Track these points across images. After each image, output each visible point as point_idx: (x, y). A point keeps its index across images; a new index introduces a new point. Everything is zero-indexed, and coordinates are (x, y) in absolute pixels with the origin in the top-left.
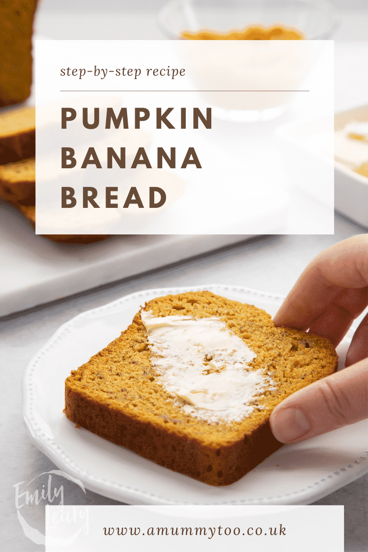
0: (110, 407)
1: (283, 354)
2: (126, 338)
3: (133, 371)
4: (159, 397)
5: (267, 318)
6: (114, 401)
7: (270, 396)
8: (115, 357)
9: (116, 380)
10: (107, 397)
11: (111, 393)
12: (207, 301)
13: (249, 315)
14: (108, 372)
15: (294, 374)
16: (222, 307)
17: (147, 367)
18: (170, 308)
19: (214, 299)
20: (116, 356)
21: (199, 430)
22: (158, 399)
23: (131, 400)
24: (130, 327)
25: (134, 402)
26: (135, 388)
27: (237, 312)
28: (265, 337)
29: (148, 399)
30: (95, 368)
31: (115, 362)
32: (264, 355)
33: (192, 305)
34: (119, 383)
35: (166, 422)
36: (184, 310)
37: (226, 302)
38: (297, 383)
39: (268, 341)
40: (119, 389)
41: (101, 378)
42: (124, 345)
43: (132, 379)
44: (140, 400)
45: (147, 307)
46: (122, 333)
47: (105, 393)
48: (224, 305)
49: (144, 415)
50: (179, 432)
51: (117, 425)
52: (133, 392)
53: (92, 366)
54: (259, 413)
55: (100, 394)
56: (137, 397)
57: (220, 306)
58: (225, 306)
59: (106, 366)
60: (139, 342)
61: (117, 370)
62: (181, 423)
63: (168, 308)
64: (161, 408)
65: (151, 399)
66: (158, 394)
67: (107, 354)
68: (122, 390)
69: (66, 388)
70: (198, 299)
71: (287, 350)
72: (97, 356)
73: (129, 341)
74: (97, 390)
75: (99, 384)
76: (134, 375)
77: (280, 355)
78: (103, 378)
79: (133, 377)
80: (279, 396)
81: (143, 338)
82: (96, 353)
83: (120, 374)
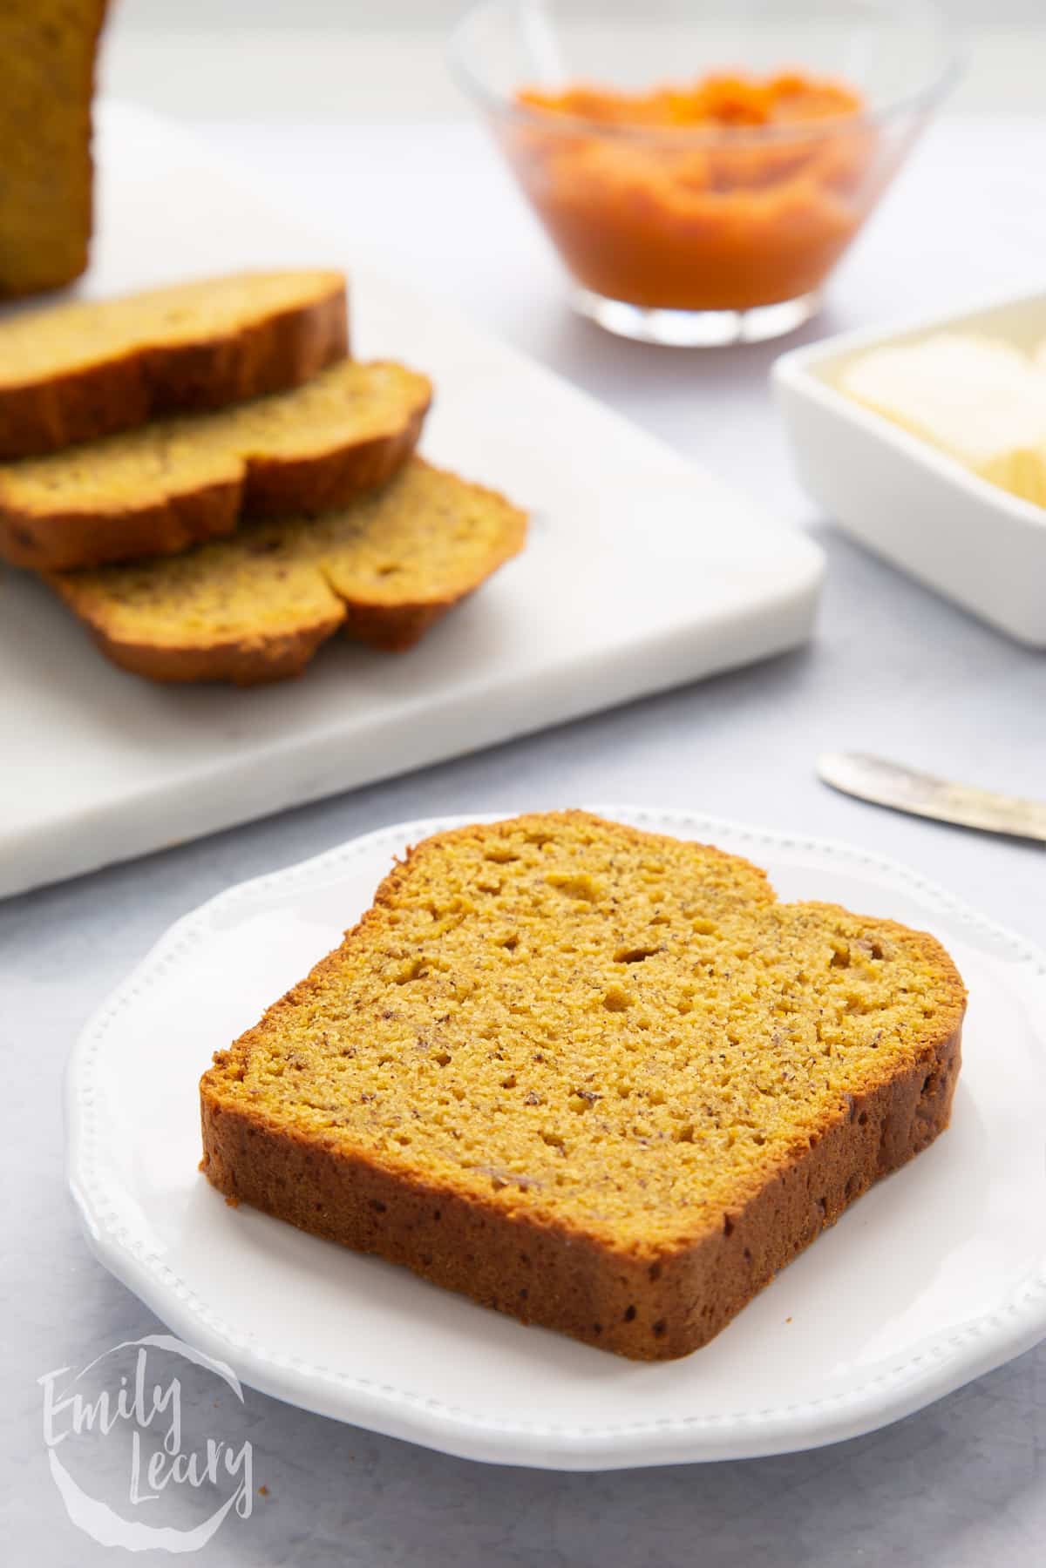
0: (335, 1150)
1: (810, 974)
2: (360, 946)
3: (387, 1040)
4: (468, 1111)
5: (757, 878)
6: (345, 1131)
7: (784, 1097)
8: (332, 1005)
9: (342, 1069)
10: (323, 1120)
11: (333, 1108)
12: (582, 837)
13: (703, 870)
14: (317, 1048)
15: (847, 1033)
16: (627, 851)
17: (427, 1024)
18: (477, 858)
19: (601, 831)
20: (336, 1001)
21: (594, 1207)
22: (466, 1118)
23: (392, 1126)
24: (369, 916)
25: (399, 1131)
26: (400, 1090)
27: (668, 862)
28: (757, 930)
29: (438, 1121)
30: (280, 1039)
31: (336, 1018)
32: (758, 979)
33: (540, 848)
34: (354, 1078)
35: (498, 1186)
36: (518, 864)
37: (635, 838)
38: (860, 1057)
39: (763, 940)
40: (355, 1095)
41: (299, 1068)
42: (356, 969)
43: (386, 1064)
44: (417, 1123)
45: (413, 859)
46: (346, 934)
47: (317, 1110)
48: (628, 845)
49: (431, 1168)
50: (539, 1215)
51: (357, 1200)
52: (396, 1102)
53: (270, 1036)
54: (760, 1149)
55: (303, 1114)
56: (407, 1115)
57: (620, 848)
58: (634, 849)
59: (311, 1032)
60: (397, 957)
61: (341, 1040)
62: (540, 1187)
63: (472, 861)
64: (479, 1143)
65: (446, 1118)
66: (464, 1101)
67: (311, 998)
68: (364, 1100)
69: (203, 1103)
70: (556, 832)
71: (822, 965)
72: (281, 1004)
73: (367, 955)
74: (292, 1103)
75: (296, 1086)
76: (392, 1053)
77: (801, 979)
78: (306, 1066)
79: (389, 1059)
80: (812, 1098)
81: (406, 946)
82: (279, 995)
83: (352, 1053)
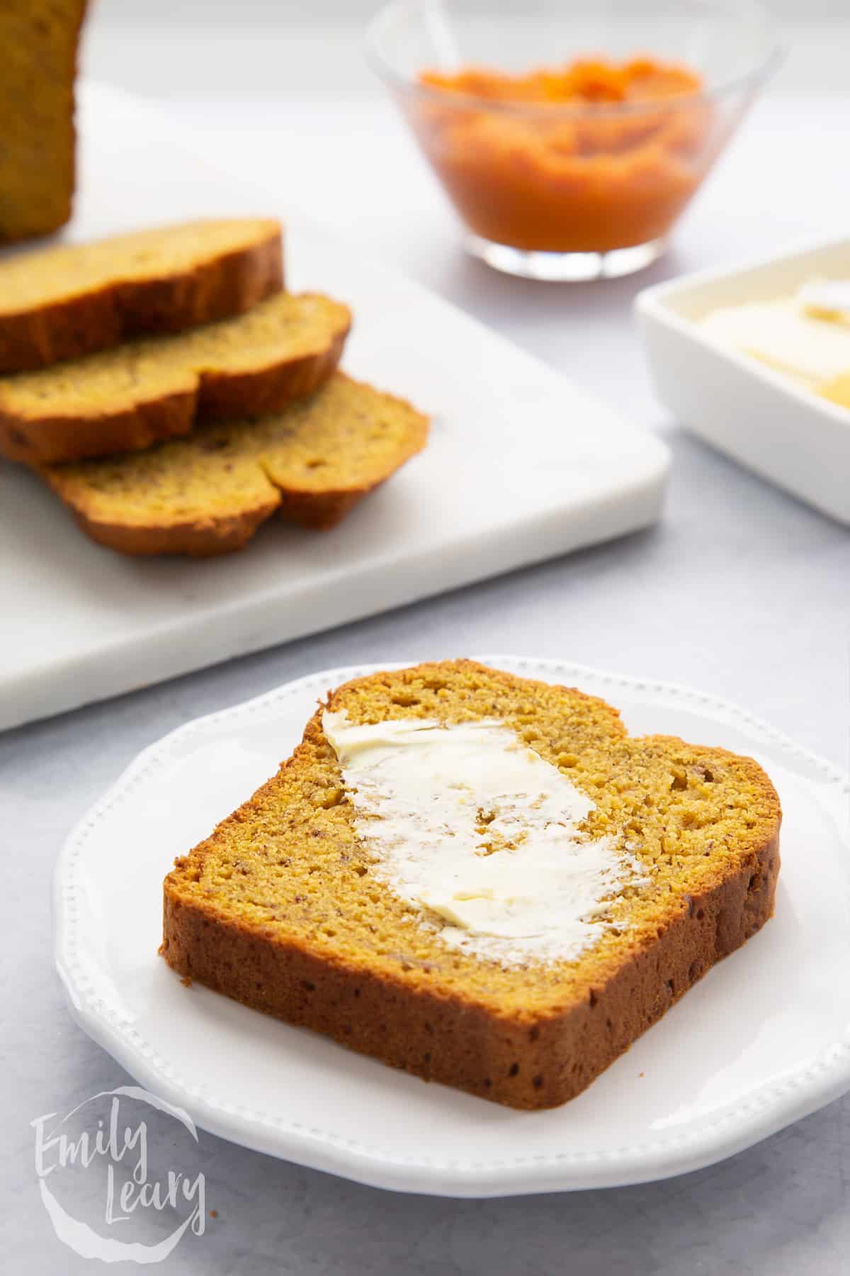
0: (275, 939)
1: (655, 797)
2: (293, 776)
3: (316, 853)
4: (381, 911)
5: (611, 717)
6: (283, 924)
7: (635, 899)
8: (271, 823)
9: (281, 876)
10: (265, 915)
11: (273, 906)
12: (469, 683)
13: (567, 711)
14: (259, 858)
15: (685, 845)
16: (505, 695)
17: (349, 842)
18: (385, 702)
19: (485, 678)
20: (274, 821)
21: (484, 984)
22: (381, 917)
23: (320, 922)
24: (300, 751)
25: (326, 925)
26: (326, 892)
27: (539, 705)
28: (612, 761)
29: (358, 919)
30: (229, 849)
31: (274, 834)
32: (612, 803)
33: (436, 693)
34: (289, 882)
35: (407, 968)
36: (419, 707)
37: (513, 684)
38: (696, 864)
39: (616, 770)
40: (291, 897)
41: (244, 873)
42: (290, 795)
43: (316, 873)
44: (340, 919)
45: (334, 702)
46: (282, 765)
47: (259, 907)
48: (507, 691)
49: (353, 954)
50: (439, 990)
51: (291, 980)
52: (323, 902)
53: (221, 847)
54: (617, 940)
55: (248, 910)
56: (333, 913)
57: (500, 693)
58: (512, 694)
59: (254, 845)
60: (323, 786)
61: (278, 852)
62: (440, 969)
63: (381, 704)
64: (391, 936)
65: (364, 917)
66: (379, 904)
67: (253, 817)
68: (297, 900)
69: (166, 898)
70: (448, 679)
71: (665, 788)
72: (229, 821)
73: (299, 783)
74: (239, 901)
75: (242, 888)
76: (320, 864)
77: (647, 802)
78: (250, 872)
79: (318, 869)
80: (658, 898)
81: (331, 776)
82: (227, 814)
83: (288, 863)
